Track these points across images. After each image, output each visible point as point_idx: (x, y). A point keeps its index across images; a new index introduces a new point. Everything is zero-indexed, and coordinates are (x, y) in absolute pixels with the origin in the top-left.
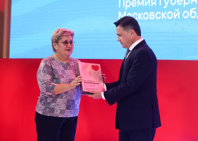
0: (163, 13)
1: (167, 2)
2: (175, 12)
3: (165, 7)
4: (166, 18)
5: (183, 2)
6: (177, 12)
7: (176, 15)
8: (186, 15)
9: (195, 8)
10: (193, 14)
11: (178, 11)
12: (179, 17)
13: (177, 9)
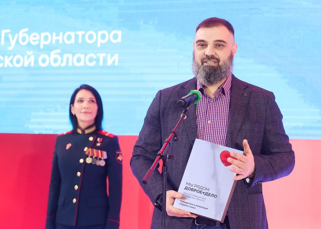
0: (6, 57)
1: (13, 38)
2: (26, 57)
3: (10, 48)
4: (11, 65)
5: (40, 40)
6: (29, 57)
7: (28, 60)
8: (44, 61)
9: (58, 51)
10: (56, 61)
11: (32, 54)
12: (32, 65)
13: (30, 51)
